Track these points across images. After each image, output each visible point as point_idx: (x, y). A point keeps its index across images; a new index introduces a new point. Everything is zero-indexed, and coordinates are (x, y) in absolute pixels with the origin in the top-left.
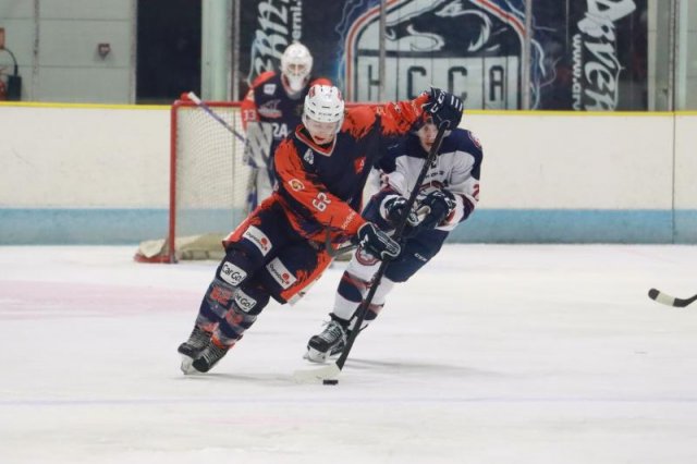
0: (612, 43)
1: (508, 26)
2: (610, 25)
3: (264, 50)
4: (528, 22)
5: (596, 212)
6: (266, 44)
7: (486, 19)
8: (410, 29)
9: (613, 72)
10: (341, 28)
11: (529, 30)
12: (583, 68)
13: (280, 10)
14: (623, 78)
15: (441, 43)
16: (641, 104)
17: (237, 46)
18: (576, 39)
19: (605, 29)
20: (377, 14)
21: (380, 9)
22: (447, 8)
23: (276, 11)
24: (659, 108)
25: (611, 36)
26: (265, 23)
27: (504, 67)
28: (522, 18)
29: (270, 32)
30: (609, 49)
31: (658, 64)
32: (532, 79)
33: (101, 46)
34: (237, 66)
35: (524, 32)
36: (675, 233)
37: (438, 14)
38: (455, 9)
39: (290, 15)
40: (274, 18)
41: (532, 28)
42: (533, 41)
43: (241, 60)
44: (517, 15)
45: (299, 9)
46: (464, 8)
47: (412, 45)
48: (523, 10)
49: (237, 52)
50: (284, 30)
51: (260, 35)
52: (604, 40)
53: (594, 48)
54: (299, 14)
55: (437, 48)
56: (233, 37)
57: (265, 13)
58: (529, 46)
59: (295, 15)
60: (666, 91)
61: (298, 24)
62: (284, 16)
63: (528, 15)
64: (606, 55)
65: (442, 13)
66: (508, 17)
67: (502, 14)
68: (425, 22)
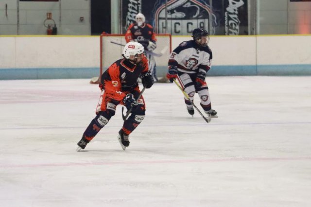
0: (237, 14)
1: (205, 10)
2: (236, 9)
3: (130, 18)
4: (211, 8)
5: (233, 66)
6: (131, 16)
7: (198, 7)
8: (175, 11)
9: (237, 23)
10: (154, 11)
11: (211, 11)
12: (228, 22)
14: (241, 25)
15: (185, 15)
16: (246, 33)
17: (122, 17)
18: (226, 13)
19: (235, 10)
20: (165, 7)
22: (186, 4)
23: (134, 6)
24: (252, 34)
25: (236, 12)
26: (130, 10)
27: (204, 22)
28: (209, 7)
29: (132, 13)
30: (236, 16)
31: (251, 21)
32: (213, 26)
33: (81, 18)
36: (257, 72)
38: (189, 5)
39: (138, 7)
40: (133, 8)
42: (213, 14)
43: (123, 21)
44: (207, 6)
45: (141, 5)
46: (191, 4)
47: (175, 16)
49: (122, 19)
50: (136, 12)
51: (129, 14)
52: (234, 14)
53: (231, 16)
54: (141, 7)
55: (183, 17)
56: (120, 15)
57: (130, 7)
58: (211, 15)
60: (253, 29)
61: (140, 10)
62: (136, 8)
63: (211, 6)
64: (235, 18)
65: (185, 6)
67: (203, 6)
68: (180, 9)
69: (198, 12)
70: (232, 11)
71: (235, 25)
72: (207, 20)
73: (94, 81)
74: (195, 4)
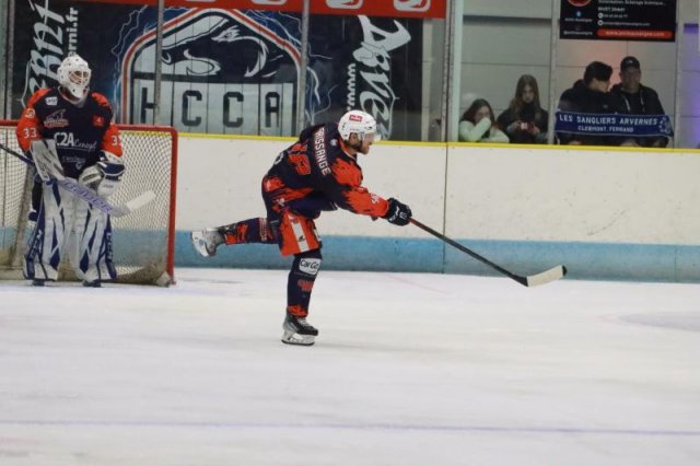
0: (387, 73)
1: (285, 52)
2: (385, 55)
3: (38, 70)
4: (305, 50)
5: (368, 239)
6: (40, 63)
7: (263, 45)
8: (186, 53)
9: (388, 102)
10: (117, 51)
11: (305, 57)
12: (357, 97)
13: (56, 32)
14: (398, 107)
15: (217, 68)
16: (414, 136)
17: (11, 65)
18: (351, 68)
19: (380, 58)
20: (154, 37)
21: (156, 32)
22: (224, 33)
23: (51, 32)
24: (433, 138)
25: (386, 66)
26: (40, 43)
27: (280, 93)
28: (298, 45)
29: (44, 52)
30: (383, 79)
31: (432, 95)
32: (307, 107)
34: (10, 85)
35: (299, 59)
36: (444, 263)
37: (215, 39)
38: (232, 35)
39: (66, 36)
40: (49, 39)
41: (308, 56)
42: (309, 68)
43: (14, 79)
44: (293, 42)
45: (75, 30)
46: (241, 34)
47: (188, 69)
48: (299, 37)
49: (10, 70)
50: (59, 51)
51: (35, 55)
52: (379, 70)
53: (368, 77)
54: (75, 35)
55: (213, 73)
56: (7, 56)
57: (41, 33)
58: (305, 74)
59: (71, 35)
60: (439, 122)
61: (74, 45)
62: (59, 37)
63: (305, 43)
64: (380, 85)
65: (219, 38)
66: (284, 44)
67: (278, 41)
68: (202, 47)
69: (263, 59)
70: (373, 63)
71: (380, 106)
72: (289, 88)
74: (254, 34)
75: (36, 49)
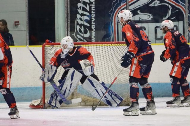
1: (179, 9)
3: (80, 22)
4: (187, 7)
6: (81, 19)
7: (170, 6)
8: (139, 12)
10: (111, 12)
11: (187, 10)
13: (86, 6)
15: (152, 17)
17: (69, 20)
20: (125, 6)
21: (126, 4)
22: (153, 3)
23: (84, 6)
26: (80, 11)
27: (178, 26)
28: (184, 6)
29: (82, 15)
33: (16, 22)
34: (69, 29)
35: (185, 12)
37: (150, 5)
38: (157, 3)
39: (90, 8)
40: (84, 9)
41: (188, 10)
42: (189, 15)
43: (71, 26)
44: (182, 4)
45: (94, 5)
46: (160, 2)
47: (139, 18)
48: (184, 2)
49: (69, 23)
50: (88, 14)
51: (78, 16)
54: (94, 7)
55: (150, 19)
56: (67, 17)
57: (80, 7)
58: (187, 17)
59: (92, 7)
61: (94, 11)
62: (88, 8)
63: (187, 4)
65: (152, 5)
66: (178, 5)
67: (176, 4)
68: (145, 9)
69: (170, 12)
72: (181, 23)
73: (36, 104)
74: (166, 2)
75: (79, 14)
